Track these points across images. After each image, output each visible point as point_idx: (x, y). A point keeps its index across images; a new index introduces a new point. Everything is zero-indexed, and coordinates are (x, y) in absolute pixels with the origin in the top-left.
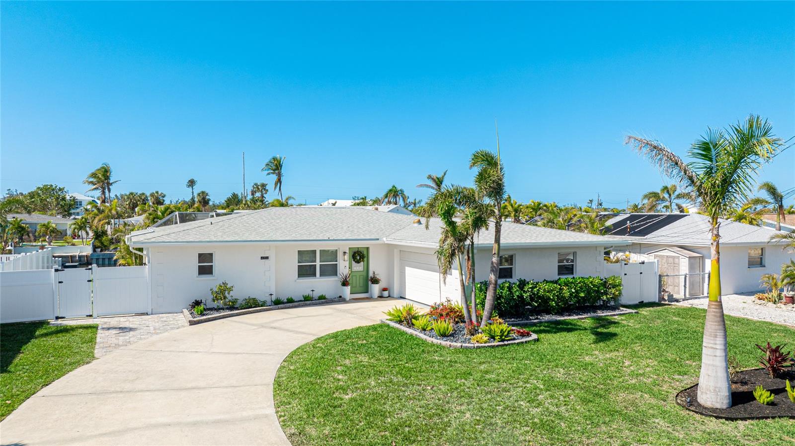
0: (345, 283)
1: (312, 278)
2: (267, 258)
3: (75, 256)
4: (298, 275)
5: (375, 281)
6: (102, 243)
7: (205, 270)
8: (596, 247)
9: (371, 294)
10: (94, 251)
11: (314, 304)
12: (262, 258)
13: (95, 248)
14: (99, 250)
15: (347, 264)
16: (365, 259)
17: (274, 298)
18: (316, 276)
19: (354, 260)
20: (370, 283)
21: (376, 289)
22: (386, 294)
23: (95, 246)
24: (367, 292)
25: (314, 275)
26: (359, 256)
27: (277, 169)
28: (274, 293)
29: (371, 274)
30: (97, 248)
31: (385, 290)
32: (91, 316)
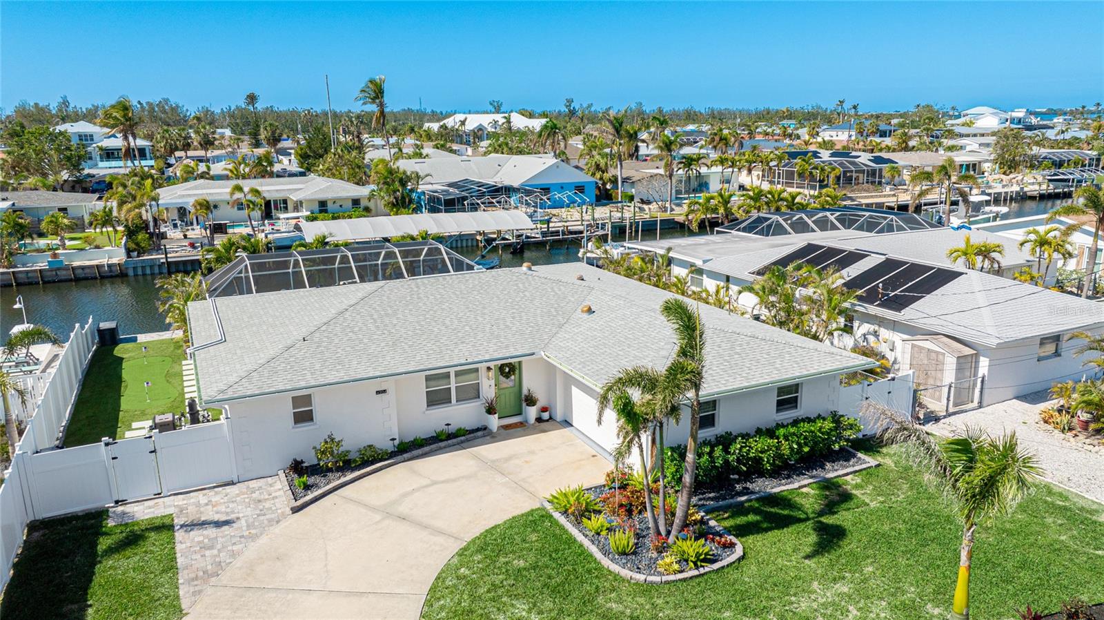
0: (491, 410)
1: (446, 406)
2: (384, 391)
3: (103, 266)
4: (427, 404)
5: (531, 401)
6: (137, 244)
7: (303, 417)
9: (526, 417)
10: (129, 256)
12: (378, 392)
13: (129, 252)
14: (136, 253)
15: (493, 383)
16: (517, 372)
17: (397, 443)
18: (451, 402)
19: (502, 374)
20: (524, 404)
21: (532, 413)
22: (546, 416)
23: (129, 249)
24: (520, 414)
25: (448, 401)
26: (508, 370)
27: (377, 97)
28: (397, 437)
29: (525, 392)
30: (133, 251)
31: (544, 410)
32: (160, 494)
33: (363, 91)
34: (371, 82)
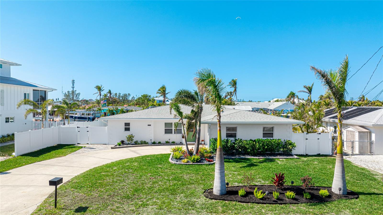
0: (183, 137)
1: (170, 134)
2: (150, 125)
4: (165, 133)
7: (127, 129)
8: (287, 124)
11: (168, 145)
12: (148, 125)
17: (153, 141)
25: (172, 133)
27: (234, 85)
31: (203, 141)
32: (88, 144)
33: (230, 83)
34: (232, 80)
